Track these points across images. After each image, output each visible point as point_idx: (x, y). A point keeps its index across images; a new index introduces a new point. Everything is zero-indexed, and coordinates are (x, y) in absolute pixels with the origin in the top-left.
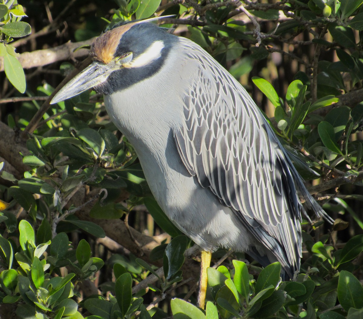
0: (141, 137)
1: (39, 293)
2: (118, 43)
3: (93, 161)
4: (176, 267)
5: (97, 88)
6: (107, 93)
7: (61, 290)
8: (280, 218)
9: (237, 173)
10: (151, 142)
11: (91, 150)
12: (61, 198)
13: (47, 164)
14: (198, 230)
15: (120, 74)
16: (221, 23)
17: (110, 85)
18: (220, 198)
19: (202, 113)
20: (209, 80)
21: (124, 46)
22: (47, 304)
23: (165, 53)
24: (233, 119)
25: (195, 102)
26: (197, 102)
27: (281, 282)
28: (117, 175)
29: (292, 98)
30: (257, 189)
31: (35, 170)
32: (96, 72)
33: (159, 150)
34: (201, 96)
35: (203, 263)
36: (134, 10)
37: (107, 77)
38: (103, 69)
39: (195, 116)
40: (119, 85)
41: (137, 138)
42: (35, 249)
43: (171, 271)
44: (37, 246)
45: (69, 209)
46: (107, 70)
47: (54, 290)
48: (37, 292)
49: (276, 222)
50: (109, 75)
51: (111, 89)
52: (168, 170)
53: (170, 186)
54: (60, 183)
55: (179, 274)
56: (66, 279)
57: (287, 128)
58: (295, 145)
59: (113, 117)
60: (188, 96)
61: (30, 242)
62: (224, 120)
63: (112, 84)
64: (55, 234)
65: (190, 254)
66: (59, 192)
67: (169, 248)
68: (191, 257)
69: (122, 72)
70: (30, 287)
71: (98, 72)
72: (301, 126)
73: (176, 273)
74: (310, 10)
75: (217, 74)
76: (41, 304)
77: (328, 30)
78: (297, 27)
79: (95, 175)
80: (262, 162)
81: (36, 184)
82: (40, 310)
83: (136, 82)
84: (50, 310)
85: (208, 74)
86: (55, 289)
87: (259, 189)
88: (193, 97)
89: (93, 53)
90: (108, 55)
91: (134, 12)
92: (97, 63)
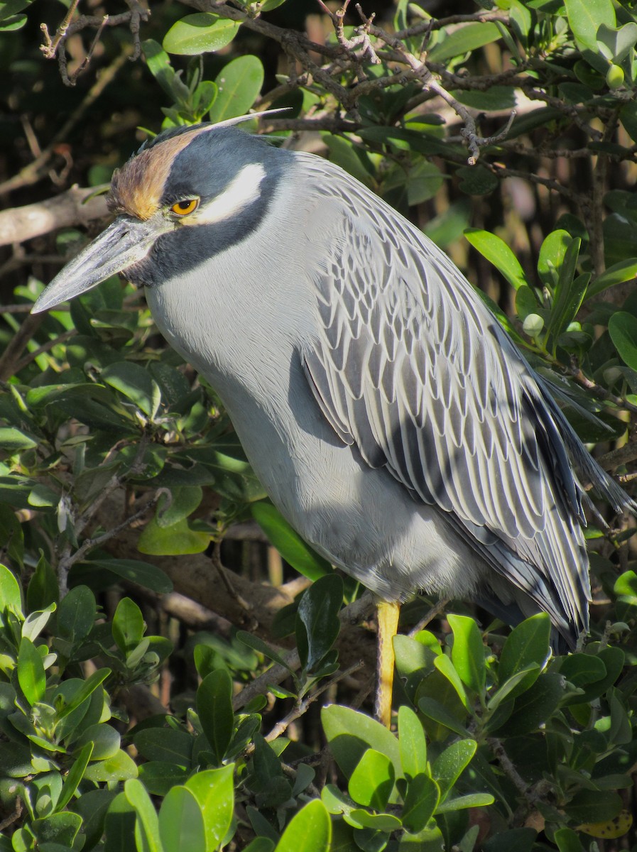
0: (232, 371)
1: (36, 714)
2: (166, 174)
3: (138, 431)
4: (323, 643)
5: (128, 272)
6: (150, 282)
7: (84, 705)
8: (539, 521)
9: (442, 431)
10: (254, 380)
11: (132, 407)
12: (73, 513)
13: (42, 443)
14: (368, 560)
15: (176, 240)
16: (392, 123)
17: (156, 264)
18: (410, 488)
19: (357, 310)
20: (366, 238)
21: (179, 180)
22: (55, 736)
23: (268, 189)
24: (424, 317)
25: (340, 287)
26: (345, 287)
27: (550, 656)
28: (191, 459)
29: (550, 267)
30: (486, 463)
31: (16, 459)
32: (124, 239)
33: (274, 396)
34: (353, 273)
35: (381, 630)
36: (207, 106)
37: (148, 247)
38: (139, 231)
39: (344, 316)
40: (176, 263)
41: (225, 374)
42: (22, 622)
43: (314, 651)
44: (26, 616)
45: (92, 536)
46: (147, 235)
47: (67, 707)
48: (33, 712)
49: (532, 530)
50: (152, 244)
51: (158, 274)
52: (296, 436)
53: (302, 470)
54: (70, 482)
55: (330, 657)
56: (92, 683)
57: (544, 331)
58: (563, 368)
59: (170, 332)
60: (326, 275)
61: (11, 609)
62: (406, 322)
63: (161, 263)
64: (65, 591)
65: (356, 616)
66: (69, 500)
67: (305, 603)
68: (357, 620)
69: (180, 235)
70: (17, 703)
71: (128, 238)
72: (574, 326)
73: (324, 656)
74: (579, 82)
75: (383, 223)
76: (42, 737)
77: (619, 122)
78: (554, 121)
79: (144, 461)
80: (493, 404)
81: (20, 486)
82: (41, 752)
83: (210, 256)
84: (62, 751)
85: (363, 223)
86: (69, 705)
87: (490, 463)
88: (337, 276)
89: (116, 200)
90: (148, 201)
91: (206, 111)
92: (124, 221)
